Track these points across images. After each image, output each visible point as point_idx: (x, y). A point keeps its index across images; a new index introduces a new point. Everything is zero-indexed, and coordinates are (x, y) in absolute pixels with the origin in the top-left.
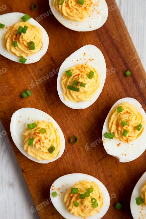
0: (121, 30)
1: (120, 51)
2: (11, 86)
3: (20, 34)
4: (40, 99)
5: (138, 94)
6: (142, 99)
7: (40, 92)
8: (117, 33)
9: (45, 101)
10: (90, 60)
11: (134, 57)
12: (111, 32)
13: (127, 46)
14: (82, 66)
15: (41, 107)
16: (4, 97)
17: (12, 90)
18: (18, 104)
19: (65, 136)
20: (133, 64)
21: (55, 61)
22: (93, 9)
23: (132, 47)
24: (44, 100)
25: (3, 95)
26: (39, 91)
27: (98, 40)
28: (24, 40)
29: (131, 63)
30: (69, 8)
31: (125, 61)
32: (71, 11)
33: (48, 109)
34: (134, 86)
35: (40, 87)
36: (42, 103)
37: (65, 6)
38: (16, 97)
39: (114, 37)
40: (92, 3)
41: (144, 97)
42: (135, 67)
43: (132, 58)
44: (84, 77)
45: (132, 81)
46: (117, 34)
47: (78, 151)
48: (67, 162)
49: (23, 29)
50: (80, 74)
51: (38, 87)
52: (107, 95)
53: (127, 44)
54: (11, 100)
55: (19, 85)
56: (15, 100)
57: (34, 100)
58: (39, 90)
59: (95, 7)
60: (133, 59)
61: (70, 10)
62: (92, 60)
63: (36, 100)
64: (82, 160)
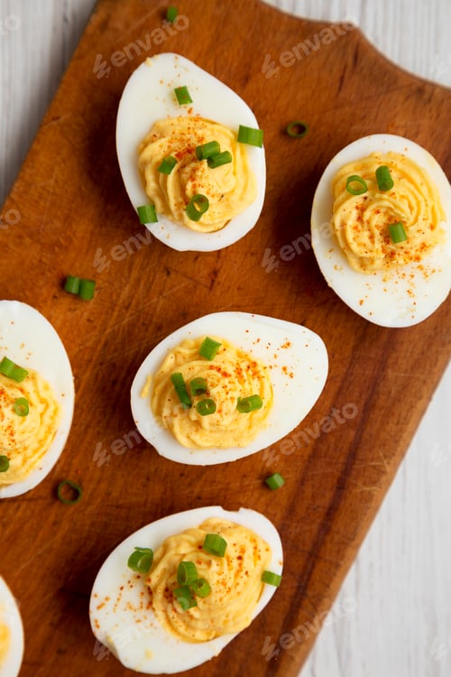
0: (422, 377)
1: (372, 416)
2: (68, 233)
3: (200, 158)
4: (98, 328)
5: (308, 548)
6: (305, 567)
7: (115, 314)
8: (406, 372)
9: (102, 343)
10: (285, 369)
11: (385, 462)
12: (397, 358)
13: (398, 423)
14: (255, 364)
15: (81, 347)
16: (28, 240)
17: (60, 246)
18: (41, 288)
19: (63, 461)
20: (367, 474)
21: (215, 283)
22: (408, 273)
23: (405, 435)
24: (103, 340)
25: (31, 236)
26: (113, 310)
27: (352, 344)
28: (193, 180)
29: (365, 468)
30: (360, 219)
31: (357, 449)
32: (356, 228)
33: (91, 366)
34: (319, 521)
35: (126, 304)
36: (92, 341)
37: (355, 205)
38: (54, 269)
39: (390, 374)
40: (418, 259)
41: (313, 566)
42: (365, 484)
43: (379, 459)
44: (230, 392)
45: (327, 505)
46: (403, 375)
47: (55, 523)
48: (5, 520)
49: (218, 154)
50: (230, 376)
51: (121, 301)
52: (245, 476)
53: (402, 420)
54: (34, 261)
55: (87, 251)
56: (43, 274)
57: (82, 316)
58: (117, 308)
59: (418, 274)
60: (377, 463)
61: (357, 223)
62: (288, 376)
63: (86, 321)
64: (40, 552)
